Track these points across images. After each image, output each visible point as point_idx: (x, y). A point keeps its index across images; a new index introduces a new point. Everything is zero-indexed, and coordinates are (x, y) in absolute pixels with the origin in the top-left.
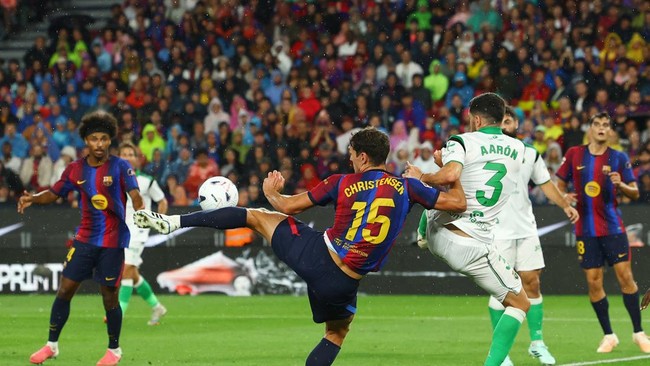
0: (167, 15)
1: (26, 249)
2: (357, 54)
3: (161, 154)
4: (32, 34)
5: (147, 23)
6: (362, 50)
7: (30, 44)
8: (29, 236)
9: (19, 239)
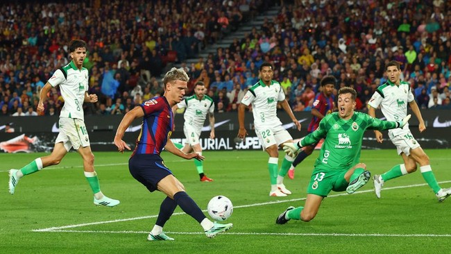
0: (293, 26)
1: (231, 131)
2: (376, 43)
3: (290, 89)
4: (233, 37)
5: (283, 30)
6: (379, 41)
7: (231, 41)
8: (233, 125)
9: (228, 126)
